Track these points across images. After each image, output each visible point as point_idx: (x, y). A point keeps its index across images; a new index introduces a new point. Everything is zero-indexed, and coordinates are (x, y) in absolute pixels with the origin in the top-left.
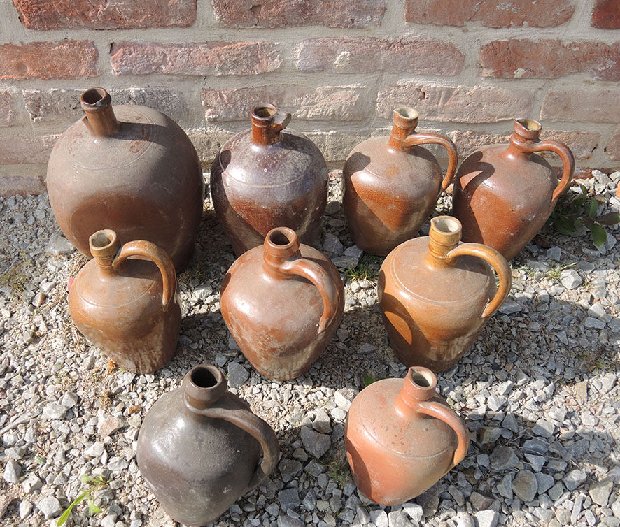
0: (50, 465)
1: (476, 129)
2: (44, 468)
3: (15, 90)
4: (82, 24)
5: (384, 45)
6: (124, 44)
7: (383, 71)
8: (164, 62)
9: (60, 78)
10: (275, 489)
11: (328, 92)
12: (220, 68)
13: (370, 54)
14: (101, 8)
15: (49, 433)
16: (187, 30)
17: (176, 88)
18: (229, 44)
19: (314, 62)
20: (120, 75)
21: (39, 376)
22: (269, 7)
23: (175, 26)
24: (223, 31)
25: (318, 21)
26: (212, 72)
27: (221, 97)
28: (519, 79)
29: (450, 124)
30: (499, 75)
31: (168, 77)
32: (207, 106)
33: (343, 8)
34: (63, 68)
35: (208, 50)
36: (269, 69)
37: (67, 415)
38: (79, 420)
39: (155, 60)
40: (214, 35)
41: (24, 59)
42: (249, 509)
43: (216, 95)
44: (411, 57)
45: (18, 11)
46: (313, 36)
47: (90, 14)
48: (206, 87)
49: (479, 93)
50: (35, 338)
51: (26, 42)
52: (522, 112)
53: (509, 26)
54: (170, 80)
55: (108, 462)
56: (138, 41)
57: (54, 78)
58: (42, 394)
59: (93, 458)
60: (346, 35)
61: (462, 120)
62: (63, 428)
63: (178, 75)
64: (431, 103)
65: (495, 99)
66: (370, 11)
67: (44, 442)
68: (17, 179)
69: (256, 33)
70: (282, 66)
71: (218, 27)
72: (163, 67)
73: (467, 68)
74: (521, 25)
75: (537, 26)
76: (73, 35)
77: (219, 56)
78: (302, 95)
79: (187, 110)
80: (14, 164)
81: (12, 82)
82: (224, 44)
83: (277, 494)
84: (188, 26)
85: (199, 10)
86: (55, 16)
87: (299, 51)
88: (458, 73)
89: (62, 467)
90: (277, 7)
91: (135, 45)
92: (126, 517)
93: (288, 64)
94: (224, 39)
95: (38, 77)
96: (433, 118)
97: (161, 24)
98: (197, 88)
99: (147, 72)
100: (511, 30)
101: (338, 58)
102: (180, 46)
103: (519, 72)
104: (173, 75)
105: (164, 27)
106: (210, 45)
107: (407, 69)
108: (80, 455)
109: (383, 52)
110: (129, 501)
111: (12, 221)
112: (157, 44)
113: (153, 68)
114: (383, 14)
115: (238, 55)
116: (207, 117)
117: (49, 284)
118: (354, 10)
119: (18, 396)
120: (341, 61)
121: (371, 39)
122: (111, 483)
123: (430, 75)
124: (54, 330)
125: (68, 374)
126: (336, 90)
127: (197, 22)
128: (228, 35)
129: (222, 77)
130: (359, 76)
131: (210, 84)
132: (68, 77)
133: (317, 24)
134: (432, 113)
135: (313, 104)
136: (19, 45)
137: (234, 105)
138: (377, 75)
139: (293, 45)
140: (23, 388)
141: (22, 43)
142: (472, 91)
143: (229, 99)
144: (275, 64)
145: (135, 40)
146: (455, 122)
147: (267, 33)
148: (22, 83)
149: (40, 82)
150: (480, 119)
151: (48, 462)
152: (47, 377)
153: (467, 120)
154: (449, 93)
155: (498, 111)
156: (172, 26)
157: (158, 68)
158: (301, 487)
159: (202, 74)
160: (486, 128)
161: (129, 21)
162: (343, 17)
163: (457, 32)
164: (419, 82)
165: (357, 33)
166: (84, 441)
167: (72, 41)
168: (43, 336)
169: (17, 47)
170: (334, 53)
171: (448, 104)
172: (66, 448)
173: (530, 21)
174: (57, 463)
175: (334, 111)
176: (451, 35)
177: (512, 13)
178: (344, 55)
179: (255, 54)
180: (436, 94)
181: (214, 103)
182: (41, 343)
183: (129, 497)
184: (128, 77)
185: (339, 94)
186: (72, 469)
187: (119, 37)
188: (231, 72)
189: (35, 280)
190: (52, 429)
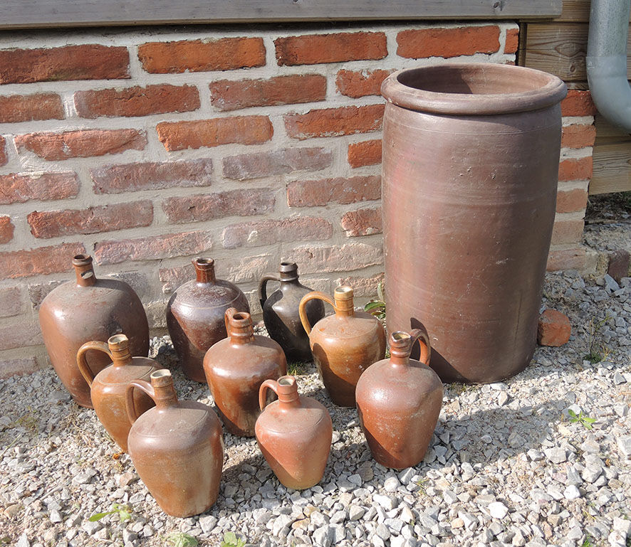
0: (85, 509)
1: (353, 275)
2: (80, 511)
3: (22, 285)
4: (76, 231)
5: (278, 223)
6: (104, 243)
7: (281, 241)
8: (132, 252)
9: (57, 272)
10: (256, 488)
11: (247, 261)
12: (171, 252)
13: (271, 230)
14: (89, 219)
15: (79, 493)
16: (148, 228)
17: (142, 270)
18: (176, 235)
19: (234, 241)
20: (101, 265)
21: (63, 465)
22: (201, 207)
23: (140, 226)
24: (172, 226)
25: (234, 213)
26: (166, 256)
27: (173, 273)
28: (371, 235)
29: (333, 273)
30: (358, 235)
31: (135, 263)
32: (164, 282)
33: (248, 202)
34: (60, 265)
35: (162, 240)
36: (205, 249)
37: (91, 480)
38: (102, 482)
39: (126, 251)
40: (166, 230)
41: (32, 261)
42: (240, 500)
43: (169, 272)
44: (297, 230)
45: (31, 226)
46: (230, 224)
47: (82, 223)
48: (162, 268)
49: (348, 249)
50: (53, 448)
51: (34, 248)
52: (380, 258)
53: (355, 202)
54: (137, 265)
55: (129, 499)
56: (114, 239)
57: (53, 272)
58: (68, 474)
59: (116, 499)
60: (254, 220)
61: (341, 269)
62: (90, 488)
63: (142, 261)
64: (318, 260)
65: (359, 252)
66: (265, 202)
67: (77, 498)
68: (15, 362)
69: (193, 225)
70: (213, 246)
71: (168, 224)
72: (131, 255)
73: (335, 232)
74: (362, 200)
75: (371, 199)
76: (69, 240)
77: (170, 243)
78: (229, 266)
79: (149, 287)
80: (15, 348)
81: (21, 279)
82: (173, 235)
83: (258, 490)
84: (148, 225)
85: (154, 214)
86: (57, 227)
87: (224, 234)
88: (330, 237)
89: (94, 509)
90: (206, 207)
91: (112, 243)
92: (150, 524)
93: (217, 244)
94: (172, 232)
95: (41, 273)
96: (321, 271)
97: (130, 226)
98: (156, 269)
99: (120, 260)
100: (356, 204)
101: (250, 236)
102: (143, 240)
103: (369, 230)
104: (139, 261)
105: (132, 227)
106: (163, 237)
107: (297, 238)
108: (106, 500)
109: (279, 228)
110: (150, 517)
111: (13, 393)
112: (127, 240)
113: (125, 257)
114: (274, 204)
115: (182, 241)
116: (164, 289)
117: (56, 420)
118: (255, 203)
119: (49, 479)
120: (252, 238)
121: (269, 221)
122: (135, 509)
123: (312, 240)
124: (67, 442)
125: (85, 461)
126: (252, 259)
127: (153, 222)
128: (176, 229)
129: (173, 258)
130: (265, 247)
131: (164, 265)
132: (64, 271)
133: (233, 215)
134: (320, 267)
135: (238, 271)
136: (30, 251)
137: (183, 277)
138: (277, 245)
139: (219, 230)
140: (51, 474)
141: (31, 249)
142: (343, 248)
143: (179, 274)
144: (208, 245)
145: (112, 239)
146: (337, 272)
147: (202, 224)
148: (29, 280)
149: (42, 277)
150: (354, 267)
151: (83, 507)
152: (69, 465)
153: (345, 269)
154: (328, 251)
155: (364, 260)
156: (137, 227)
157: (128, 256)
158: (274, 484)
159: (159, 258)
160: (359, 274)
161: (108, 225)
162: (249, 208)
163: (323, 209)
164: (306, 246)
165: (260, 218)
166: (108, 492)
167: (68, 244)
168: (59, 446)
169: (28, 252)
170: (247, 233)
171: (329, 259)
172: (94, 497)
173: (366, 197)
174: (90, 507)
175: (253, 274)
176: (319, 212)
177: (354, 193)
178: (254, 233)
179: (194, 240)
180: (319, 253)
181: (168, 278)
182: (58, 450)
183: (150, 514)
184: (106, 266)
185: (254, 262)
186: (102, 509)
187: (100, 238)
188: (180, 254)
189: (43, 420)
190: (81, 490)
